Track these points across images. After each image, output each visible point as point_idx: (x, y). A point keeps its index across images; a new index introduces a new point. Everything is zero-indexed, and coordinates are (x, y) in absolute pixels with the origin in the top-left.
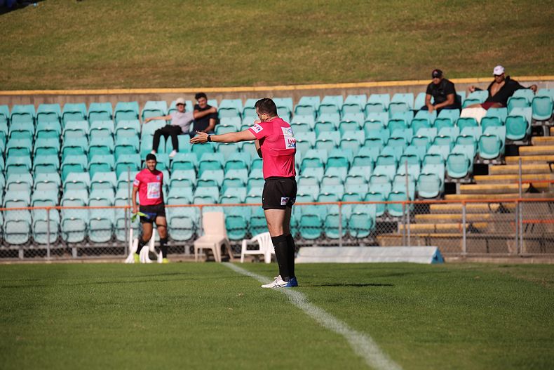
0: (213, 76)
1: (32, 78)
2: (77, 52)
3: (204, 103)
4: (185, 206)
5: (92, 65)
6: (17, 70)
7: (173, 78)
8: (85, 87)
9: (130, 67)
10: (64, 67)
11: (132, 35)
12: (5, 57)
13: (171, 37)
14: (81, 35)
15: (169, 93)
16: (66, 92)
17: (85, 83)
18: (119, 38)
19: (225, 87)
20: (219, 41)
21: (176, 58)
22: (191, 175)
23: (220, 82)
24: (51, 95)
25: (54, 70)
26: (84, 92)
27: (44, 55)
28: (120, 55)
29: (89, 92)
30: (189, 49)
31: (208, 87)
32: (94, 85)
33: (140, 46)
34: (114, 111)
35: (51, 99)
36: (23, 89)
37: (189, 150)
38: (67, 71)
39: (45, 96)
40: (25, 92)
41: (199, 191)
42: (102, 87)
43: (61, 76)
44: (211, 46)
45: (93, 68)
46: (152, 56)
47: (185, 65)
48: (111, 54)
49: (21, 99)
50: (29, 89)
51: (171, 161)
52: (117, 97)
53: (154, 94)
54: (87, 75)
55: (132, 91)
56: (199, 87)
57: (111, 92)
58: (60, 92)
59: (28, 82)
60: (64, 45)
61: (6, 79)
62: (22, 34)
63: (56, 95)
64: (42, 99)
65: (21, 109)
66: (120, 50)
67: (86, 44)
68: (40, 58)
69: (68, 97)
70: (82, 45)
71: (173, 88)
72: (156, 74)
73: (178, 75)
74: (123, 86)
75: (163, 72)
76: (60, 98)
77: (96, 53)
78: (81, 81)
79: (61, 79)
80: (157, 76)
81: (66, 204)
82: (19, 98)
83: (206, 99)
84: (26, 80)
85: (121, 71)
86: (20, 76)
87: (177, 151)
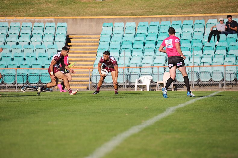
1: (163, 10)
3: (230, 20)
4: (220, 66)
5: (190, 3)
6: (157, 6)
7: (225, 9)
8: (184, 13)
9: (207, 4)
10: (178, 5)
15: (221, 15)
16: (176, 16)
22: (224, 52)
24: (169, 17)
25: (173, 6)
26: (183, 16)
29: (186, 15)
32: (188, 12)
34: (193, 24)
35: (169, 19)
36: (157, 15)
37: (225, 41)
38: (178, 6)
39: (166, 17)
41: (227, 59)
42: (191, 13)
43: (175, 9)
45: (190, 5)
47: (231, 3)
49: (156, 19)
50: (160, 15)
51: (216, 45)
52: (198, 18)
53: (215, 16)
54: (186, 8)
55: (204, 15)
56: (235, 13)
57: (195, 15)
58: (173, 16)
59: (161, 11)
61: (151, 11)
63: (171, 17)
64: (165, 19)
65: (153, 23)
69: (177, 18)
71: (223, 13)
73: (227, 7)
74: (201, 13)
75: (221, 6)
76: (173, 18)
78: (183, 11)
79: (175, 10)
80: (217, 8)
82: (155, 19)
83: (232, 18)
84: (160, 11)
85: (202, 6)
86: (158, 9)
87: (219, 42)
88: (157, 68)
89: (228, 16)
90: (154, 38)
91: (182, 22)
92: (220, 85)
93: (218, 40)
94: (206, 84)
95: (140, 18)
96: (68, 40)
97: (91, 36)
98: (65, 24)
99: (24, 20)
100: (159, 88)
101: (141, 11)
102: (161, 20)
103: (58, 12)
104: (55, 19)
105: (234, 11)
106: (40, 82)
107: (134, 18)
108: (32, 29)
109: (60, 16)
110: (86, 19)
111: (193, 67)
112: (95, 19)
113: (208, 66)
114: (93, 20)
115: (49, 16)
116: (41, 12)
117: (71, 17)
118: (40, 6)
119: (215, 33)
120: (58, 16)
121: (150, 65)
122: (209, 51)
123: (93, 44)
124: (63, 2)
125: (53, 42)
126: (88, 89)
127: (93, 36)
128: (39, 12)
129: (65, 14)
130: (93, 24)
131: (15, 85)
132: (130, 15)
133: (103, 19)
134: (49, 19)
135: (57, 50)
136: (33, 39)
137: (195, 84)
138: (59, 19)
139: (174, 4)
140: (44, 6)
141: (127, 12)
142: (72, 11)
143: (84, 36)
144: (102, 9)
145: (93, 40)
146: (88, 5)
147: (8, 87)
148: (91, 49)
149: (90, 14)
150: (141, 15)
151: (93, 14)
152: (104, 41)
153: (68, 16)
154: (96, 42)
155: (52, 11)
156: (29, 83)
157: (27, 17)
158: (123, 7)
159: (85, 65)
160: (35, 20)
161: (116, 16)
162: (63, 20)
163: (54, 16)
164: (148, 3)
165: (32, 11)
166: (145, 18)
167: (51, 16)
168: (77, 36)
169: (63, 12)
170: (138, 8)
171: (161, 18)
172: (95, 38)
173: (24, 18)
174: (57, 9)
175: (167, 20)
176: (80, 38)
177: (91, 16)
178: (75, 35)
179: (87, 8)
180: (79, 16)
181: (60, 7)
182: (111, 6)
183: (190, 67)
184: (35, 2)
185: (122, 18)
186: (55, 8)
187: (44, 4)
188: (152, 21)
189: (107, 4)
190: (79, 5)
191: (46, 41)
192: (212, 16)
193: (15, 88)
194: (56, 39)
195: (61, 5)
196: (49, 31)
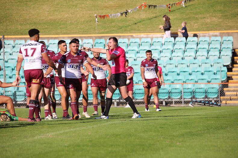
96: (234, 54)
98: (231, 38)
103: (223, 26)
104: (220, 33)
106: (206, 97)
108: (197, 44)
109: (225, 30)
115: (214, 31)
116: (205, 26)
117: (237, 31)
118: (205, 20)
120: (223, 30)
124: (228, 16)
125: (219, 56)
128: (203, 26)
129: (230, 28)
131: (181, 100)
134: (214, 33)
135: (222, 65)
136: (198, 53)
138: (224, 33)
140: (209, 20)
147: (174, 101)
153: (234, 30)
155: (217, 25)
156: (195, 98)
157: (192, 31)
160: (200, 35)
162: (228, 34)
163: (219, 30)
165: (197, 25)
167: (216, 30)
169: (228, 26)
174: (222, 23)
181: (225, 21)
184: (200, 17)
186: (219, 22)
187: (208, 18)
191: (212, 55)
193: (182, 103)
194: (222, 53)
195: (226, 18)
196: (215, 45)
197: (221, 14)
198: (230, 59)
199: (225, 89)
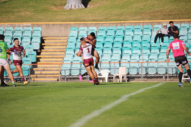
0: (182, 16)
1: (118, 17)
2: (136, 8)
3: (172, 25)
4: (164, 62)
6: (114, 14)
7: (168, 16)
8: (135, 20)
9: (153, 13)
10: (130, 13)
11: (157, 1)
12: (111, 10)
13: (170, 2)
14: (139, 1)
16: (129, 22)
17: (136, 19)
18: (152, 2)
19: (185, 19)
20: (187, 2)
21: (170, 9)
23: (184, 18)
24: (123, 23)
25: (126, 14)
26: (135, 22)
27: (125, 9)
28: (151, 8)
29: (137, 22)
30: (176, 6)
31: (179, 19)
32: (139, 19)
33: (158, 5)
34: (143, 28)
35: (123, 24)
37: (168, 42)
40: (114, 22)
42: (141, 20)
43: (128, 16)
44: (184, 4)
45: (140, 13)
46: (162, 8)
47: (173, 12)
48: (147, 8)
49: (113, 24)
50: (116, 21)
52: (146, 23)
53: (159, 22)
54: (137, 16)
55: (152, 21)
57: (144, 21)
58: (127, 22)
60: (132, 5)
61: (109, 18)
62: (118, 1)
63: (125, 23)
64: (120, 24)
65: (110, 28)
66: (151, 7)
67: (140, 5)
68: (122, 10)
69: (129, 23)
70: (138, 5)
71: (167, 20)
72: (161, 15)
73: (169, 15)
74: (149, 19)
75: (164, 14)
77: (142, 8)
78: (135, 18)
79: (128, 17)
81: (122, 61)
82: (112, 24)
84: (116, 18)
85: (150, 14)
86: (114, 16)
87: (163, 42)
88: (114, 64)
89: (170, 22)
90: (111, 40)
91: (134, 27)
92: (164, 77)
93: (162, 41)
94: (153, 77)
95: (100, 23)
96: (42, 41)
97: (61, 38)
98: (40, 28)
99: (7, 25)
100: (115, 80)
101: (101, 18)
102: (117, 25)
103: (34, 19)
104: (32, 24)
105: (175, 18)
107: (95, 24)
108: (13, 33)
109: (36, 22)
110: (57, 24)
111: (143, 63)
112: (64, 24)
113: (154, 62)
114: (62, 25)
115: (27, 22)
116: (20, 18)
117: (45, 23)
118: (20, 14)
119: (160, 36)
120: (34, 22)
121: (108, 61)
122: (155, 50)
123: (63, 44)
124: (38, 11)
125: (30, 43)
126: (58, 80)
127: (63, 38)
128: (18, 18)
129: (40, 20)
130: (63, 28)
132: (92, 21)
133: (70, 24)
134: (27, 24)
135: (33, 49)
137: (144, 77)
138: (35, 24)
139: (128, 12)
140: (23, 14)
141: (90, 19)
142: (45, 18)
143: (55, 38)
144: (69, 16)
145: (63, 41)
146: (59, 13)
148: (61, 49)
149: (60, 20)
150: (101, 21)
151: (62, 20)
152: (71, 42)
153: (42, 22)
154: (65, 43)
155: (29, 18)
157: (9, 22)
158: (87, 15)
159: (56, 62)
160: (15, 25)
161: (81, 22)
162: (38, 25)
163: (31, 22)
164: (107, 11)
165: (13, 18)
166: (104, 23)
167: (29, 22)
168: (49, 38)
169: (38, 19)
170: (99, 16)
171: (116, 23)
172: (64, 39)
173: (7, 23)
174: (33, 16)
175: (121, 25)
176: (52, 39)
177: (61, 22)
178: (48, 37)
179: (57, 15)
180: (51, 22)
182: (77, 14)
183: (140, 63)
184: (16, 11)
185: (86, 24)
186: (31, 15)
187: (23, 12)
188: (110, 26)
189: (73, 12)
190: (51, 13)
191: (25, 42)
192: (157, 22)
194: (33, 40)
195: (36, 13)
196: (27, 34)
197: (33, 9)
198: (39, 45)
199: (34, 69)
